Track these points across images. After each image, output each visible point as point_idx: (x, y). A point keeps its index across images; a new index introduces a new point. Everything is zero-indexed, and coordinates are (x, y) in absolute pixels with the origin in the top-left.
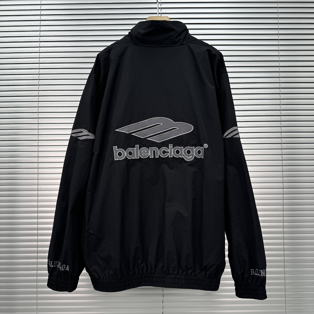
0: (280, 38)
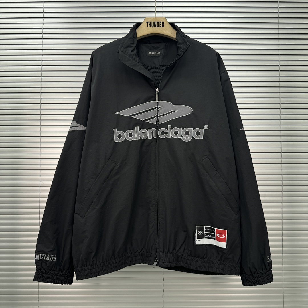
0: (280, 16)
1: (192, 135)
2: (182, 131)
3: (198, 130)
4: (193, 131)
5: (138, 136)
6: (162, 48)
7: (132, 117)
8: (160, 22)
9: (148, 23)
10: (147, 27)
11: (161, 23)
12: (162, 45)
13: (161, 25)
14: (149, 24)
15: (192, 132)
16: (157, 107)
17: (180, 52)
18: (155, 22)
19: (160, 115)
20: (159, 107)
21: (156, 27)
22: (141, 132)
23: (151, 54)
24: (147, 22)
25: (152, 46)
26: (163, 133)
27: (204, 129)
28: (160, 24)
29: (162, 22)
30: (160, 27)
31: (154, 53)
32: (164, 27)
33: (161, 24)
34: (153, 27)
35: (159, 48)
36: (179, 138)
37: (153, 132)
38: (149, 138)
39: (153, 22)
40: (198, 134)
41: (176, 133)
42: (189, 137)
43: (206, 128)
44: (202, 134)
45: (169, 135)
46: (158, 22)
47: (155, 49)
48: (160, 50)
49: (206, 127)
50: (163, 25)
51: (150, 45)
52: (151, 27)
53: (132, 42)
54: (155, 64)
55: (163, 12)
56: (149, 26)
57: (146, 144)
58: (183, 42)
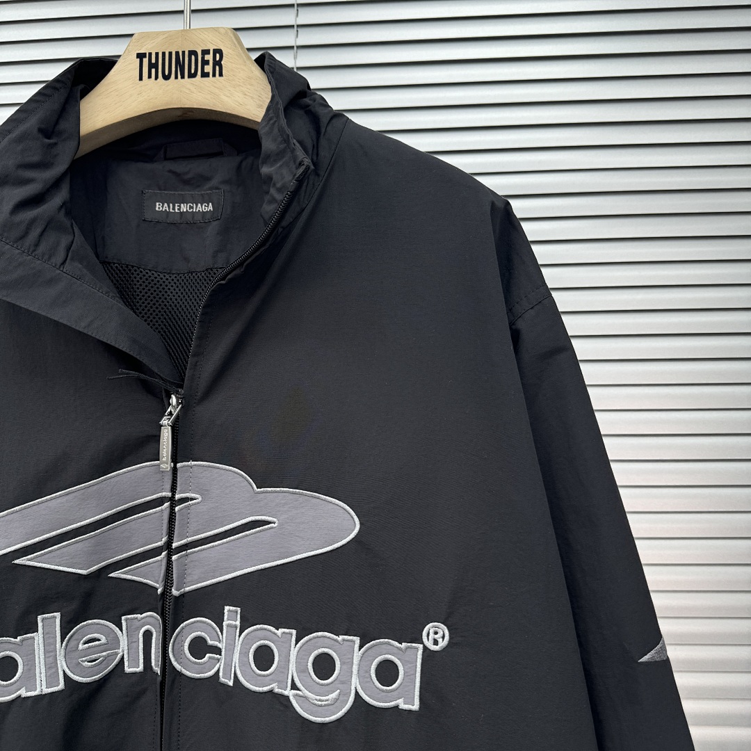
1: (355, 682)
2: (294, 652)
3: (388, 649)
4: (357, 654)
5: (51, 666)
6: (225, 182)
7: (17, 562)
8: (205, 52)
9: (146, 61)
10: (141, 79)
11: (209, 57)
12: (222, 168)
13: (209, 69)
14: (151, 66)
15: (356, 661)
16: (169, 494)
17: (270, 202)
18: (177, 53)
19: (183, 542)
20: (177, 496)
21: (183, 77)
22: (73, 643)
23: (168, 213)
24: (141, 56)
25: (170, 171)
26: (200, 648)
27: (425, 648)
28: (205, 63)
29: (216, 51)
30: (205, 75)
31: (184, 208)
32: (221, 75)
33: (207, 63)
34: (166, 78)
35: (208, 179)
36: (276, 690)
37: (148, 635)
38: (128, 670)
39: (170, 53)
40: (387, 673)
41: (264, 658)
42: (334, 695)
43: (436, 643)
44: (409, 675)
45: (228, 665)
46: (193, 53)
47: (190, 186)
48: (211, 189)
49: (436, 635)
50: (218, 63)
51: (161, 168)
52: (157, 78)
53: (35, 159)
54: (187, 259)
55: (298, 26)
56: (150, 77)
57: (106, 703)
58: (282, 146)
